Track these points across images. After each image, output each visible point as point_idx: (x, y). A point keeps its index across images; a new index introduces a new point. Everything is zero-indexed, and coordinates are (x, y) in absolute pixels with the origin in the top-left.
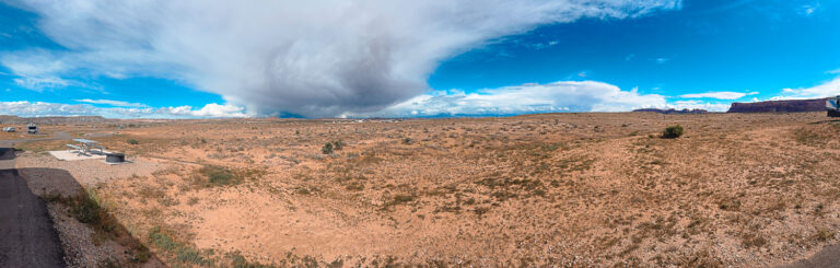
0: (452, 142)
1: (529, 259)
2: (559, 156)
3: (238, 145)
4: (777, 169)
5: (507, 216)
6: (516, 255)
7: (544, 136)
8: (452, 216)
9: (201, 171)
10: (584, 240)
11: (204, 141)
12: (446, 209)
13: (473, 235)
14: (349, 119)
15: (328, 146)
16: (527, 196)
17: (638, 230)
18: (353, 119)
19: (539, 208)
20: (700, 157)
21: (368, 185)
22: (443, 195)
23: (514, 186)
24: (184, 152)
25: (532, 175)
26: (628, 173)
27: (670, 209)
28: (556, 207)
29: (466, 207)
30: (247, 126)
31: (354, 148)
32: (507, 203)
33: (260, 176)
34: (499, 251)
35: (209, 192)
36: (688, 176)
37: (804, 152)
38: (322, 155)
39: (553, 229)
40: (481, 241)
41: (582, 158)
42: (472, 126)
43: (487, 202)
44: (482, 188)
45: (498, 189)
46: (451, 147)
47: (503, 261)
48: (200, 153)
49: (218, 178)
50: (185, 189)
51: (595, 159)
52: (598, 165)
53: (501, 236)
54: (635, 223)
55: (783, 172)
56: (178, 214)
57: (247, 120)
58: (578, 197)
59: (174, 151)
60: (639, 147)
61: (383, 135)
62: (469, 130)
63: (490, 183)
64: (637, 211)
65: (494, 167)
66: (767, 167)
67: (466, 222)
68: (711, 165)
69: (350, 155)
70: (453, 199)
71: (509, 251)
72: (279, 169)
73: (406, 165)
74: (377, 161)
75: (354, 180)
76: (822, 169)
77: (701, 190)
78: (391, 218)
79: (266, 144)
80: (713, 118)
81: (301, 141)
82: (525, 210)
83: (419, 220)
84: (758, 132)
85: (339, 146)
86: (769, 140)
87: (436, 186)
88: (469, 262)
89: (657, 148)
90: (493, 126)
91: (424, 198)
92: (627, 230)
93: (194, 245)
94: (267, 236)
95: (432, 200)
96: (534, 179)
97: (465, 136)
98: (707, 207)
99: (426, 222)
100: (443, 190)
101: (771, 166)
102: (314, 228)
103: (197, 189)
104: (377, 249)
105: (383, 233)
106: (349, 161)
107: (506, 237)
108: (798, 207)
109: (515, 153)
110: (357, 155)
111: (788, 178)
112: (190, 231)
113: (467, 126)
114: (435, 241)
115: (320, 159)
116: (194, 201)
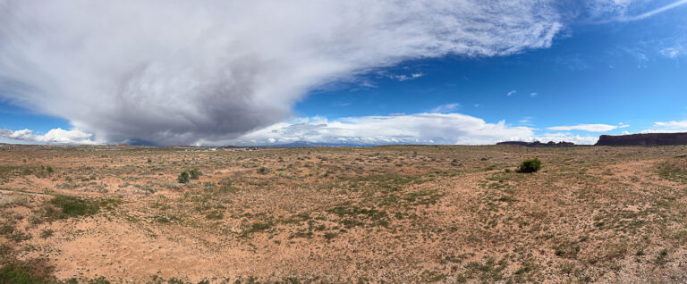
0: (306, 171)
1: (365, 279)
2: (409, 189)
3: (88, 174)
4: (631, 208)
5: (352, 241)
6: (355, 274)
7: (400, 169)
8: (304, 240)
9: (53, 202)
10: (414, 271)
11: (50, 170)
12: (300, 235)
13: (322, 256)
14: (202, 148)
15: (184, 174)
16: (372, 225)
17: (465, 270)
18: (207, 148)
19: (381, 237)
20: (552, 195)
21: (227, 214)
22: (297, 222)
23: (361, 215)
24: (29, 183)
25: (380, 206)
26: (472, 210)
27: (504, 251)
28: (397, 237)
29: (317, 233)
30: (95, 153)
31: (210, 177)
32: (353, 230)
33: (116, 206)
34: (341, 270)
35: (64, 224)
36: (532, 215)
37: (664, 188)
38: (178, 185)
39: (390, 257)
40: (328, 262)
41: (431, 192)
42: (327, 155)
43: (336, 228)
44: (333, 216)
45: (347, 217)
46: (306, 176)
47: (344, 278)
48: (47, 183)
49: (73, 208)
50: (36, 222)
51: (444, 194)
52: (445, 200)
53: (345, 258)
54: (465, 262)
55: (636, 211)
56: (33, 248)
57: (95, 147)
58: (418, 231)
59: (17, 181)
60: (491, 182)
61: (238, 165)
62: (324, 159)
63: (340, 210)
64: (471, 250)
65: (345, 197)
66: (621, 206)
67: (317, 246)
68: (562, 203)
69: (207, 184)
70: (306, 225)
71: (350, 271)
72: (134, 198)
73: (262, 195)
74: (234, 191)
75: (213, 209)
76: (678, 207)
77: (542, 233)
78: (251, 244)
79: (118, 173)
80: (579, 151)
81: (155, 170)
82: (368, 237)
83: (276, 245)
84: (621, 166)
85: (195, 175)
86: (631, 175)
87: (291, 215)
88: (317, 278)
89: (510, 183)
90: (349, 156)
91: (280, 226)
92: (455, 268)
93: (54, 277)
94: (130, 262)
95: (287, 227)
96: (381, 210)
97: (320, 166)
98: (543, 252)
99: (282, 247)
100: (297, 218)
101: (625, 204)
102: (178, 254)
103: (50, 221)
104: (239, 271)
105: (244, 257)
106: (206, 190)
107: (349, 259)
108: (639, 254)
109: (367, 184)
110: (213, 185)
111: (640, 218)
112: (48, 264)
113: (322, 155)
114: (289, 262)
115: (177, 189)
116: (48, 234)
